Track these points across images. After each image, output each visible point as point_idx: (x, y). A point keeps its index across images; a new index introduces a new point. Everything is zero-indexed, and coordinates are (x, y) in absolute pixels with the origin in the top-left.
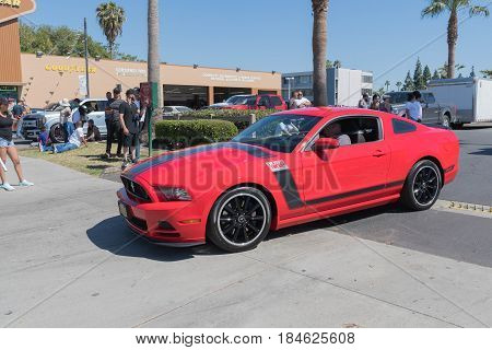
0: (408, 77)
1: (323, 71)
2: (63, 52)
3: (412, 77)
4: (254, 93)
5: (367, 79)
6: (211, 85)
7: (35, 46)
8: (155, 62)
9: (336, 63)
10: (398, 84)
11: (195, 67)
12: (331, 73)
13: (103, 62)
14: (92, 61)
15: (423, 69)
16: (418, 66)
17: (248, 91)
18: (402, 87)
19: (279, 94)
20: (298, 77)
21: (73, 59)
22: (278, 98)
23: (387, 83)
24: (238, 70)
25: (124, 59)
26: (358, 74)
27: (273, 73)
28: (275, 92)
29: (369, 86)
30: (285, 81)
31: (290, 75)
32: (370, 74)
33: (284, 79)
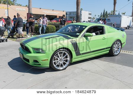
0: (101, 14)
3: (102, 14)
4: (58, 17)
5: (90, 14)
9: (81, 9)
10: (98, 16)
11: (40, 9)
15: (106, 12)
16: (104, 11)
17: (56, 16)
18: (99, 17)
20: (70, 13)
23: (95, 16)
24: (53, 10)
26: (87, 13)
27: (63, 11)
29: (90, 16)
30: (66, 14)
31: (68, 12)
32: (91, 13)
33: (66, 13)
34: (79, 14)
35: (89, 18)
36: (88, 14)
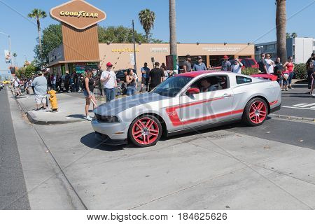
1: (284, 41)
2: (121, 41)
6: (208, 55)
7: (106, 38)
8: (174, 43)
9: (293, 34)
11: (198, 44)
12: (290, 41)
13: (143, 45)
14: (137, 45)
19: (253, 58)
20: (266, 46)
21: (126, 44)
22: (252, 60)
24: (225, 44)
25: (155, 42)
27: (249, 44)
28: (250, 57)
30: (256, 49)
31: (260, 45)
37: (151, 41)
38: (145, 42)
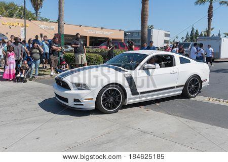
0: (187, 35)
1: (146, 31)
2: (11, 16)
3: (189, 34)
5: (167, 35)
6: (88, 35)
8: (62, 23)
9: (152, 26)
10: (182, 38)
11: (80, 26)
12: (150, 31)
13: (33, 22)
14: (27, 21)
15: (195, 31)
16: (193, 29)
17: (107, 39)
18: (184, 40)
19: (123, 41)
20: (132, 33)
22: (122, 43)
24: (102, 28)
25: (43, 20)
26: (162, 33)
27: (120, 30)
28: (121, 40)
29: (167, 39)
30: (126, 35)
31: (128, 32)
32: (168, 33)
33: (125, 33)
34: (146, 36)
35: (166, 42)
36: (163, 35)
37: (40, 19)
38: (34, 19)
